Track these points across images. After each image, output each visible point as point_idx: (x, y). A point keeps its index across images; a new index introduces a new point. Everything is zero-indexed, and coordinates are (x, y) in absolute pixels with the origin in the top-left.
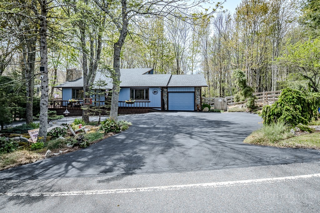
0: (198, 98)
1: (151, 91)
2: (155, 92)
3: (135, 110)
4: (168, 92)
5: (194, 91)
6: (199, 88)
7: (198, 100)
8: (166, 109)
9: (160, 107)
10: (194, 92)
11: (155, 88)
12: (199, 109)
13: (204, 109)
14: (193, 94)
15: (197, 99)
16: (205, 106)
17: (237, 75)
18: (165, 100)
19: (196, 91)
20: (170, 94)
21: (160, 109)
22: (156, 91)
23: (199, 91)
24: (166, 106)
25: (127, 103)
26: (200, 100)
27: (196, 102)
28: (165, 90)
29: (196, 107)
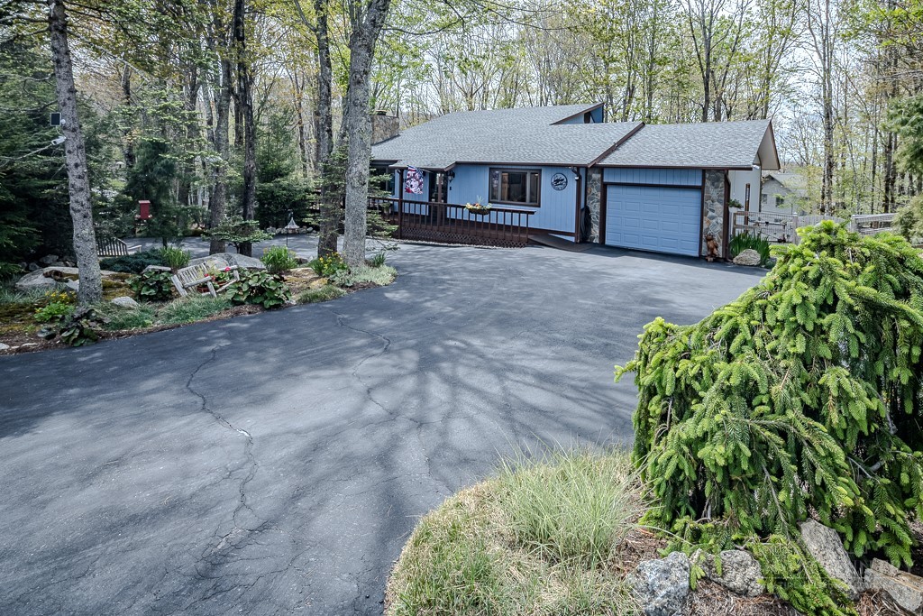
0: (713, 211)
1: (546, 180)
2: (558, 181)
3: (493, 232)
4: (605, 186)
5: (699, 183)
6: (721, 175)
7: (713, 218)
8: (596, 241)
9: (574, 231)
10: (701, 189)
11: (560, 170)
12: (712, 255)
13: (741, 255)
14: (695, 195)
15: (710, 214)
16: (743, 242)
17: (904, 123)
18: (595, 209)
19: (708, 183)
20: (611, 191)
21: (572, 239)
22: (563, 177)
23: (722, 184)
24: (595, 231)
25: (471, 211)
26: (721, 220)
27: (705, 226)
28: (596, 176)
29: (704, 244)
